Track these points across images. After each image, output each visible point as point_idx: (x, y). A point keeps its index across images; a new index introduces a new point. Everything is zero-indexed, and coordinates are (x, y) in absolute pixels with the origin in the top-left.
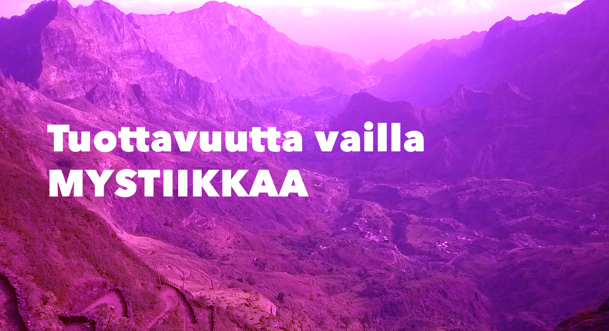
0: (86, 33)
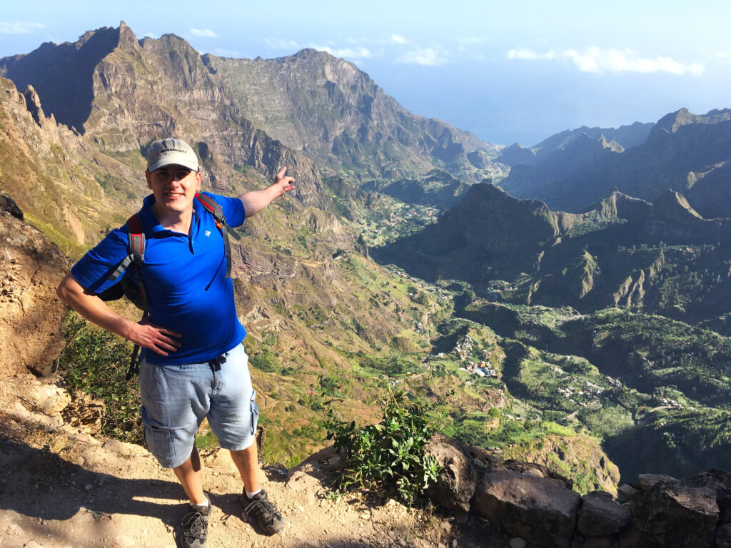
0: (150, 73)
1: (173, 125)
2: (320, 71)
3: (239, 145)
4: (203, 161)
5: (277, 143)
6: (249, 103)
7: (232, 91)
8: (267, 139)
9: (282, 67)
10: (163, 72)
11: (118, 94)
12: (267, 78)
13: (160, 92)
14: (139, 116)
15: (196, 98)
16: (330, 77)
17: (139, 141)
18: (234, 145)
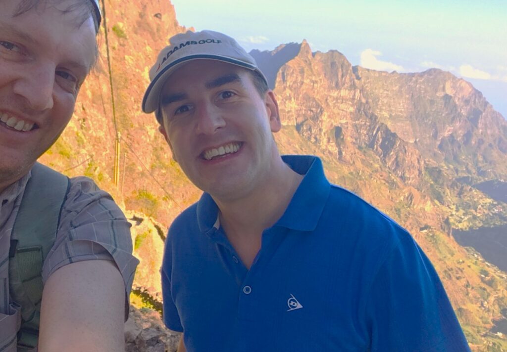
1: (321, 112)
2: (441, 86)
3: (365, 132)
4: (337, 139)
5: (394, 135)
6: (380, 103)
7: (369, 93)
8: (387, 130)
9: (411, 79)
10: (324, 75)
11: (290, 88)
12: (397, 87)
13: (318, 89)
14: (300, 103)
15: (342, 95)
16: (449, 91)
17: (296, 119)
18: (362, 132)
